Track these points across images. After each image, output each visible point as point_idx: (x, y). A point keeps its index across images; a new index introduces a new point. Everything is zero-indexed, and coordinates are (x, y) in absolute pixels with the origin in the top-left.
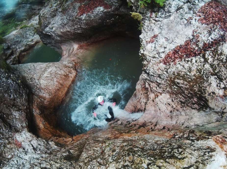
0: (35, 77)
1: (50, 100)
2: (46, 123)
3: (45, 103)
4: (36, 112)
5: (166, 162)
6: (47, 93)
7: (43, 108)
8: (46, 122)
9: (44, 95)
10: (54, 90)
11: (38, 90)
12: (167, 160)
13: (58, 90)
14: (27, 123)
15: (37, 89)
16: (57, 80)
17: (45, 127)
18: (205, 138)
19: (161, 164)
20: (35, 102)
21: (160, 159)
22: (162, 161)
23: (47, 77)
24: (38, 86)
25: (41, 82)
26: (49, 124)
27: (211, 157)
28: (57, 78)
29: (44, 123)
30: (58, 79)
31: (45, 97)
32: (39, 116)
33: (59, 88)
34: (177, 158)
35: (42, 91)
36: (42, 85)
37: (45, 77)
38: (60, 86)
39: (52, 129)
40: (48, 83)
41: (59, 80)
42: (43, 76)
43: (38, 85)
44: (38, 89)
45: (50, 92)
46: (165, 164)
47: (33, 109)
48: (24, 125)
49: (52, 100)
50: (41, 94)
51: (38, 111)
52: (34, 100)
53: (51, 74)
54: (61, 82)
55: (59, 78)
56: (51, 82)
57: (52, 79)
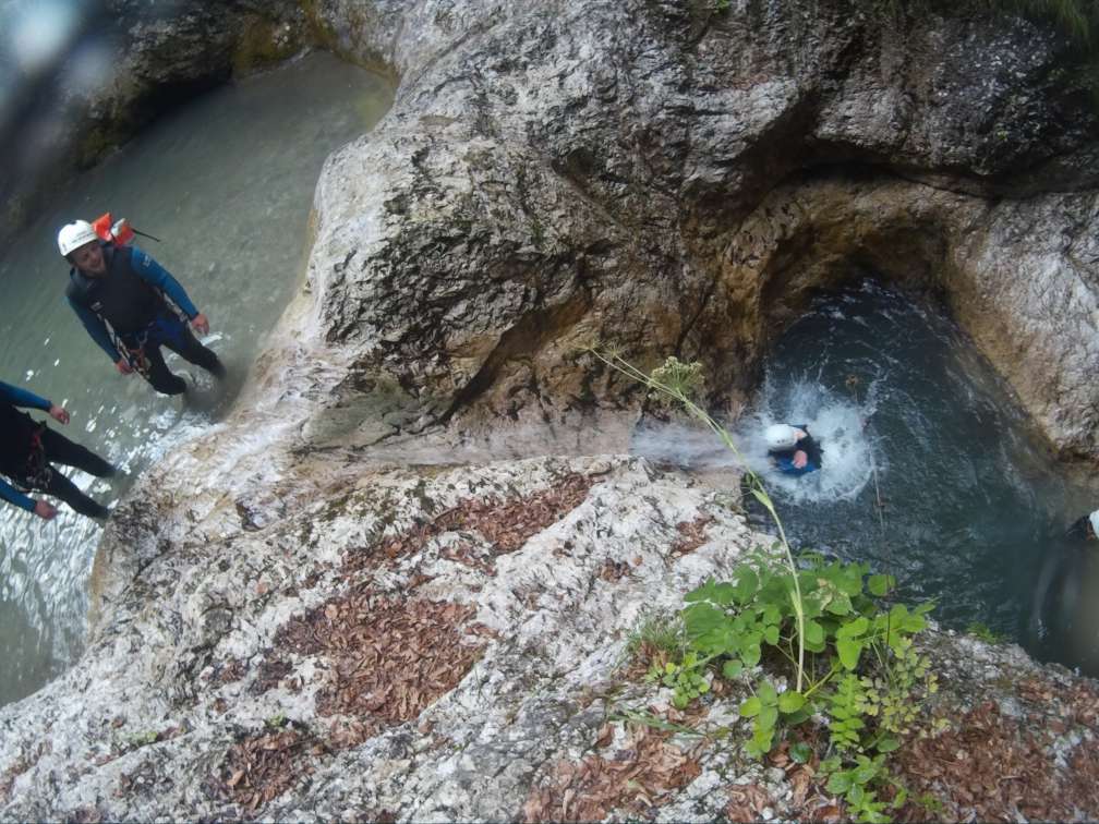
0: (1082, 241)
1: (965, 276)
2: (875, 223)
3: (957, 250)
4: (923, 197)
6: (995, 270)
7: (932, 226)
8: (877, 225)
9: (988, 255)
10: (1003, 309)
11: (1008, 230)
13: (1004, 329)
14: (859, 142)
15: (1017, 231)
16: (1042, 336)
17: (856, 213)
20: (957, 204)
23: (1070, 295)
24: (1033, 238)
25: (1047, 259)
26: (870, 238)
28: (1049, 336)
29: (874, 218)
30: (1046, 345)
31: (979, 257)
32: (905, 205)
33: (1010, 332)
35: (1005, 250)
36: (1033, 258)
37: (1068, 287)
38: (1017, 341)
39: (849, 239)
40: (1039, 291)
41: (1042, 345)
42: (1078, 280)
43: (1038, 240)
44: (1013, 233)
45: (999, 285)
47: (932, 190)
48: (853, 130)
49: (969, 287)
50: (992, 240)
51: (922, 205)
52: (969, 204)
53: (1078, 317)
54: (1032, 352)
55: (1048, 349)
56: (1039, 305)
57: (1051, 312)
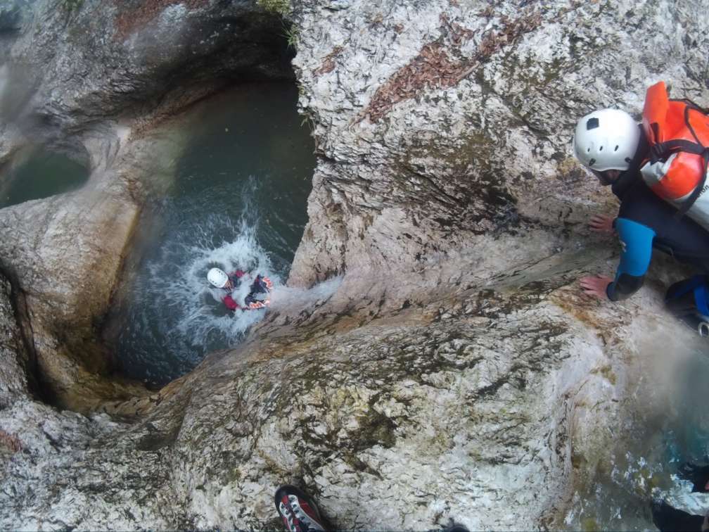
0: (23, 245)
1: (78, 302)
2: (77, 369)
3: (65, 313)
4: (44, 343)
5: (422, 383)
6: (65, 281)
7: (60, 330)
8: (78, 367)
9: (58, 289)
10: (84, 271)
11: (37, 280)
12: (425, 377)
13: (94, 266)
14: (24, 380)
15: (35, 276)
16: (85, 239)
17: (77, 382)
18: (529, 301)
19: (409, 393)
20: (36, 315)
21: (400, 378)
22: (409, 382)
23: (56, 236)
24: (34, 267)
25: (43, 255)
26: (88, 368)
27: (557, 347)
28: (84, 235)
29: (74, 370)
30: (89, 235)
31: (62, 295)
32: (55, 353)
33: (95, 262)
34: (453, 365)
35: (50, 280)
36: (46, 264)
37: (53, 239)
38: (98, 255)
39: (99, 382)
40: (63, 252)
41: (91, 238)
42: (45, 236)
43: (34, 264)
44: (38, 277)
45: (71, 277)
46: (420, 390)
47: (35, 335)
48: (17, 385)
49: (82, 301)
50: (48, 289)
51: (49, 340)
52: (32, 308)
53: (66, 225)
54: (98, 242)
55: (92, 233)
56: (71, 247)
57: (71, 239)
